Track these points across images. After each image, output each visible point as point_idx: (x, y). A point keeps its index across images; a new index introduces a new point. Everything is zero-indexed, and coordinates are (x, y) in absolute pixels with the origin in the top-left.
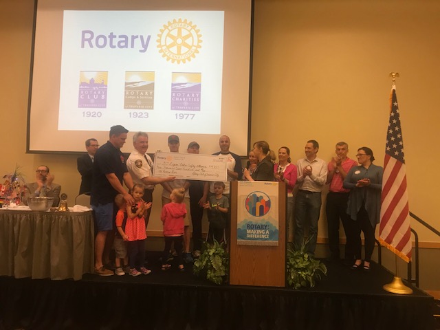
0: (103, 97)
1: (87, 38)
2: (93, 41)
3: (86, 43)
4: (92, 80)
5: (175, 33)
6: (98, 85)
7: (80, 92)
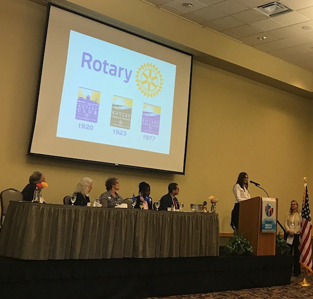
0: (95, 113)
1: (87, 59)
2: (91, 63)
3: (86, 63)
4: (88, 97)
5: (147, 73)
6: (92, 102)
7: (78, 105)
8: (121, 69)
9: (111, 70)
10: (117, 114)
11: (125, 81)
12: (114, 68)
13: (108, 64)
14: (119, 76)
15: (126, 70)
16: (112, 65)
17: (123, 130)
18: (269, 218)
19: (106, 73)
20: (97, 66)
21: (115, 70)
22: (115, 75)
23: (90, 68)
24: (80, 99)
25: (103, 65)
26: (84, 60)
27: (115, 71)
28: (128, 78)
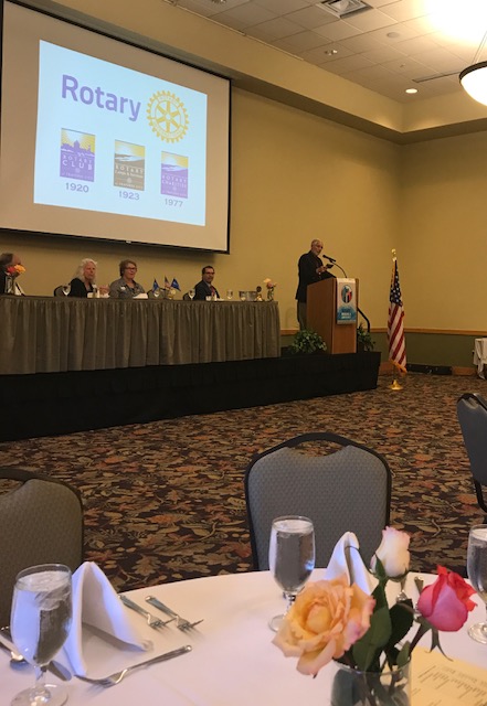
0: (90, 168)
1: (69, 86)
2: (77, 92)
3: (68, 92)
4: (77, 144)
5: (164, 106)
6: (83, 151)
7: (62, 156)
8: (123, 100)
9: (108, 102)
10: (122, 168)
11: (131, 119)
12: (112, 99)
13: (103, 93)
14: (122, 111)
15: (131, 101)
16: (108, 95)
17: (134, 191)
18: (346, 305)
19: (102, 107)
20: (87, 95)
21: (115, 102)
22: (115, 109)
23: (76, 99)
24: (65, 146)
25: (95, 95)
26: (65, 88)
27: (114, 104)
28: (135, 114)
